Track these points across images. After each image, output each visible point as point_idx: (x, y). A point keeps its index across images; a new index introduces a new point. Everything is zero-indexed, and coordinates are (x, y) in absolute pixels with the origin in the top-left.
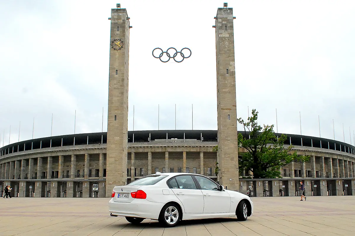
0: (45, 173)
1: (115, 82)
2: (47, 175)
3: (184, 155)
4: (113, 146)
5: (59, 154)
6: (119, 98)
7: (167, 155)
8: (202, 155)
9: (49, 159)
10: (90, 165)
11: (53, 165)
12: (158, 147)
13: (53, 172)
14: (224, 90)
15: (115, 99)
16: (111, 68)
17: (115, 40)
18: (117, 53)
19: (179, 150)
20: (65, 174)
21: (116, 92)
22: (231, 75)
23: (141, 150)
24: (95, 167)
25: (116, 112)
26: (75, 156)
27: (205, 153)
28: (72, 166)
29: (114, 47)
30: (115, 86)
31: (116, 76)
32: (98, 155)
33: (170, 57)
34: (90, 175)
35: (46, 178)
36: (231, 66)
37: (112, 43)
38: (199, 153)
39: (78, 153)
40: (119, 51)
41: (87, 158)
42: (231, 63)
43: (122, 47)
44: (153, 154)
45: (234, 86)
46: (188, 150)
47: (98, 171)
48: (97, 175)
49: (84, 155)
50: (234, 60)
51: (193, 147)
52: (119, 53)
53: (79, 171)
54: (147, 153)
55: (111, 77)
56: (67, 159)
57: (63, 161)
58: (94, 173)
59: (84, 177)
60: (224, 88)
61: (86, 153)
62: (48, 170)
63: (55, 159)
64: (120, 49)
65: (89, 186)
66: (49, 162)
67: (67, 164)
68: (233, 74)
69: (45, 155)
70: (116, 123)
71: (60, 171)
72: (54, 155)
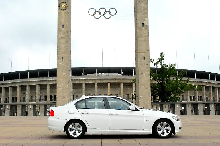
0: (7, 98)
1: (62, 33)
2: (8, 100)
3: (109, 85)
4: (61, 79)
5: (17, 85)
6: (64, 45)
7: (96, 86)
8: (122, 85)
9: (10, 88)
10: (40, 93)
11: (13, 93)
12: (90, 80)
13: (13, 98)
14: (140, 39)
15: (62, 46)
16: (59, 23)
17: (61, 3)
18: (63, 12)
19: (105, 82)
20: (22, 99)
21: (63, 41)
22: (145, 28)
23: (77, 82)
24: (43, 94)
25: (63, 55)
26: (29, 87)
27: (124, 84)
28: (27, 93)
29: (61, 8)
30: (62, 36)
31: (63, 29)
32: (46, 85)
33: (101, 15)
34: (40, 100)
35: (8, 102)
36: (146, 21)
37: (60, 5)
38: (119, 84)
39: (31, 84)
40: (64, 11)
41: (38, 88)
42: (146, 19)
43: (67, 8)
44: (86, 84)
45: (148, 35)
46: (112, 82)
47: (46, 97)
48: (46, 100)
49: (36, 86)
50: (148, 17)
51: (116, 79)
52: (64, 12)
53: (32, 97)
54: (82, 84)
55: (59, 30)
56: (23, 88)
57: (20, 89)
58: (43, 98)
59: (36, 101)
60: (141, 38)
61: (37, 84)
62: (10, 97)
63: (15, 88)
64: (65, 9)
65: (44, 108)
66: (10, 90)
67: (23, 92)
68: (147, 27)
69: (7, 86)
70: (63, 63)
71: (18, 97)
72: (13, 85)
